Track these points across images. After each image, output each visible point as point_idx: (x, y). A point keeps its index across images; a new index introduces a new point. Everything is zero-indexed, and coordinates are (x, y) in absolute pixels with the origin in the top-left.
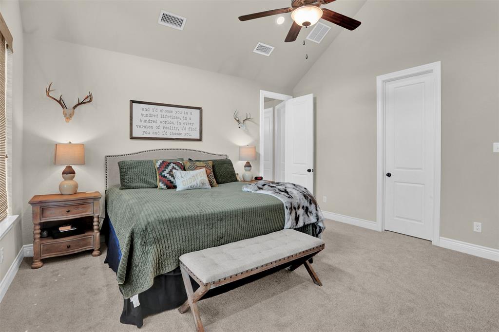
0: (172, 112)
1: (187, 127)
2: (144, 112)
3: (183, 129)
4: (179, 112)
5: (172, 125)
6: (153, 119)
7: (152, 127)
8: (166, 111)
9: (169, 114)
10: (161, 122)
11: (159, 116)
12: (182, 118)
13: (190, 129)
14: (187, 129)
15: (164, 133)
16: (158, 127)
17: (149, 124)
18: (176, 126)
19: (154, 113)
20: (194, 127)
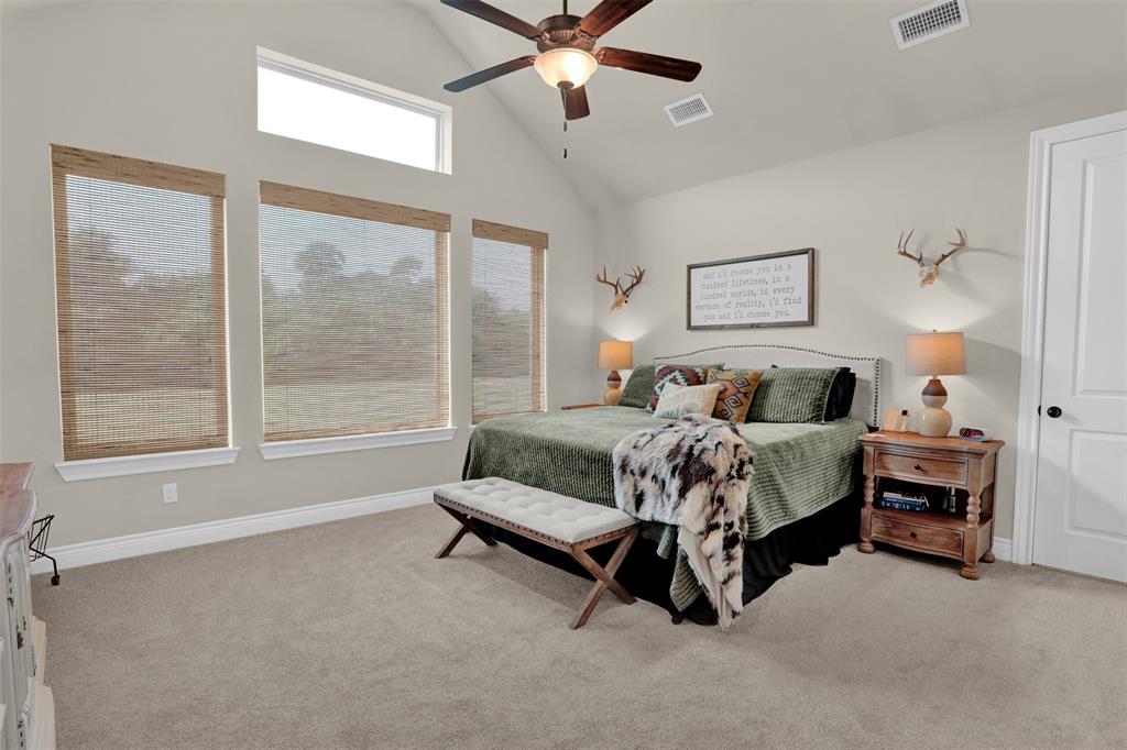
0: (750, 271)
1: (781, 296)
2: (708, 282)
3: (773, 302)
4: (766, 270)
5: (752, 298)
6: (720, 291)
7: (717, 307)
8: (743, 272)
9: (745, 277)
10: (732, 294)
11: (730, 284)
12: (770, 280)
13: (787, 302)
14: (782, 302)
15: (738, 315)
16: (727, 306)
17: (713, 302)
18: (759, 298)
19: (723, 280)
20: (795, 295)
